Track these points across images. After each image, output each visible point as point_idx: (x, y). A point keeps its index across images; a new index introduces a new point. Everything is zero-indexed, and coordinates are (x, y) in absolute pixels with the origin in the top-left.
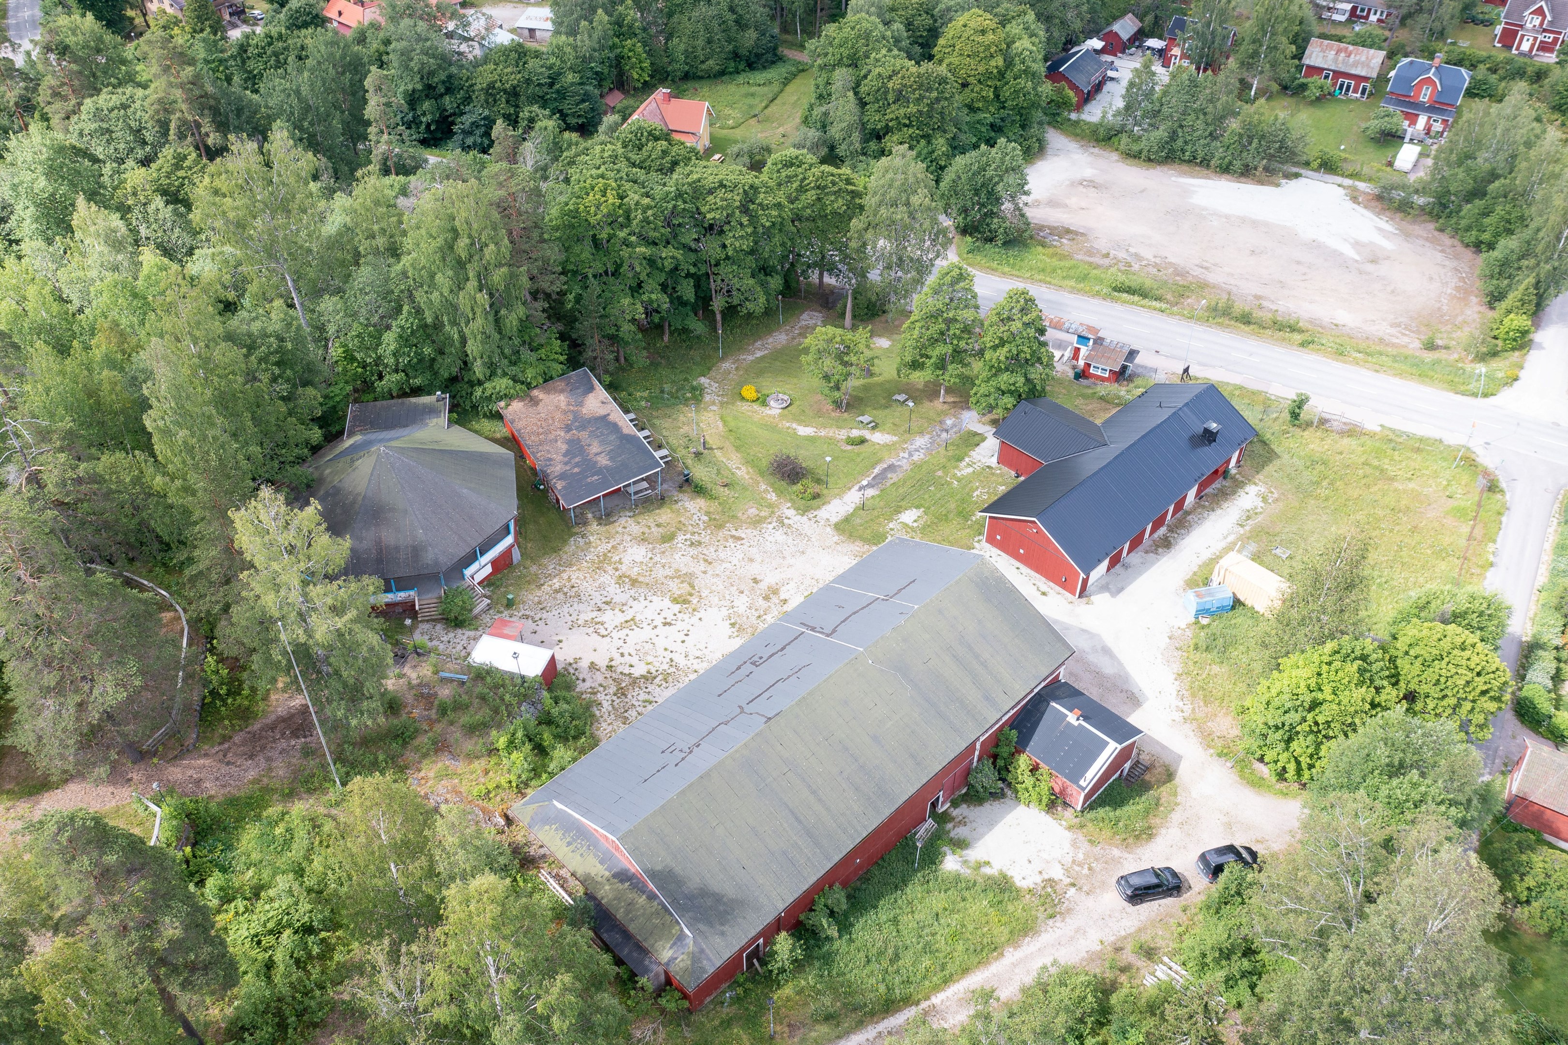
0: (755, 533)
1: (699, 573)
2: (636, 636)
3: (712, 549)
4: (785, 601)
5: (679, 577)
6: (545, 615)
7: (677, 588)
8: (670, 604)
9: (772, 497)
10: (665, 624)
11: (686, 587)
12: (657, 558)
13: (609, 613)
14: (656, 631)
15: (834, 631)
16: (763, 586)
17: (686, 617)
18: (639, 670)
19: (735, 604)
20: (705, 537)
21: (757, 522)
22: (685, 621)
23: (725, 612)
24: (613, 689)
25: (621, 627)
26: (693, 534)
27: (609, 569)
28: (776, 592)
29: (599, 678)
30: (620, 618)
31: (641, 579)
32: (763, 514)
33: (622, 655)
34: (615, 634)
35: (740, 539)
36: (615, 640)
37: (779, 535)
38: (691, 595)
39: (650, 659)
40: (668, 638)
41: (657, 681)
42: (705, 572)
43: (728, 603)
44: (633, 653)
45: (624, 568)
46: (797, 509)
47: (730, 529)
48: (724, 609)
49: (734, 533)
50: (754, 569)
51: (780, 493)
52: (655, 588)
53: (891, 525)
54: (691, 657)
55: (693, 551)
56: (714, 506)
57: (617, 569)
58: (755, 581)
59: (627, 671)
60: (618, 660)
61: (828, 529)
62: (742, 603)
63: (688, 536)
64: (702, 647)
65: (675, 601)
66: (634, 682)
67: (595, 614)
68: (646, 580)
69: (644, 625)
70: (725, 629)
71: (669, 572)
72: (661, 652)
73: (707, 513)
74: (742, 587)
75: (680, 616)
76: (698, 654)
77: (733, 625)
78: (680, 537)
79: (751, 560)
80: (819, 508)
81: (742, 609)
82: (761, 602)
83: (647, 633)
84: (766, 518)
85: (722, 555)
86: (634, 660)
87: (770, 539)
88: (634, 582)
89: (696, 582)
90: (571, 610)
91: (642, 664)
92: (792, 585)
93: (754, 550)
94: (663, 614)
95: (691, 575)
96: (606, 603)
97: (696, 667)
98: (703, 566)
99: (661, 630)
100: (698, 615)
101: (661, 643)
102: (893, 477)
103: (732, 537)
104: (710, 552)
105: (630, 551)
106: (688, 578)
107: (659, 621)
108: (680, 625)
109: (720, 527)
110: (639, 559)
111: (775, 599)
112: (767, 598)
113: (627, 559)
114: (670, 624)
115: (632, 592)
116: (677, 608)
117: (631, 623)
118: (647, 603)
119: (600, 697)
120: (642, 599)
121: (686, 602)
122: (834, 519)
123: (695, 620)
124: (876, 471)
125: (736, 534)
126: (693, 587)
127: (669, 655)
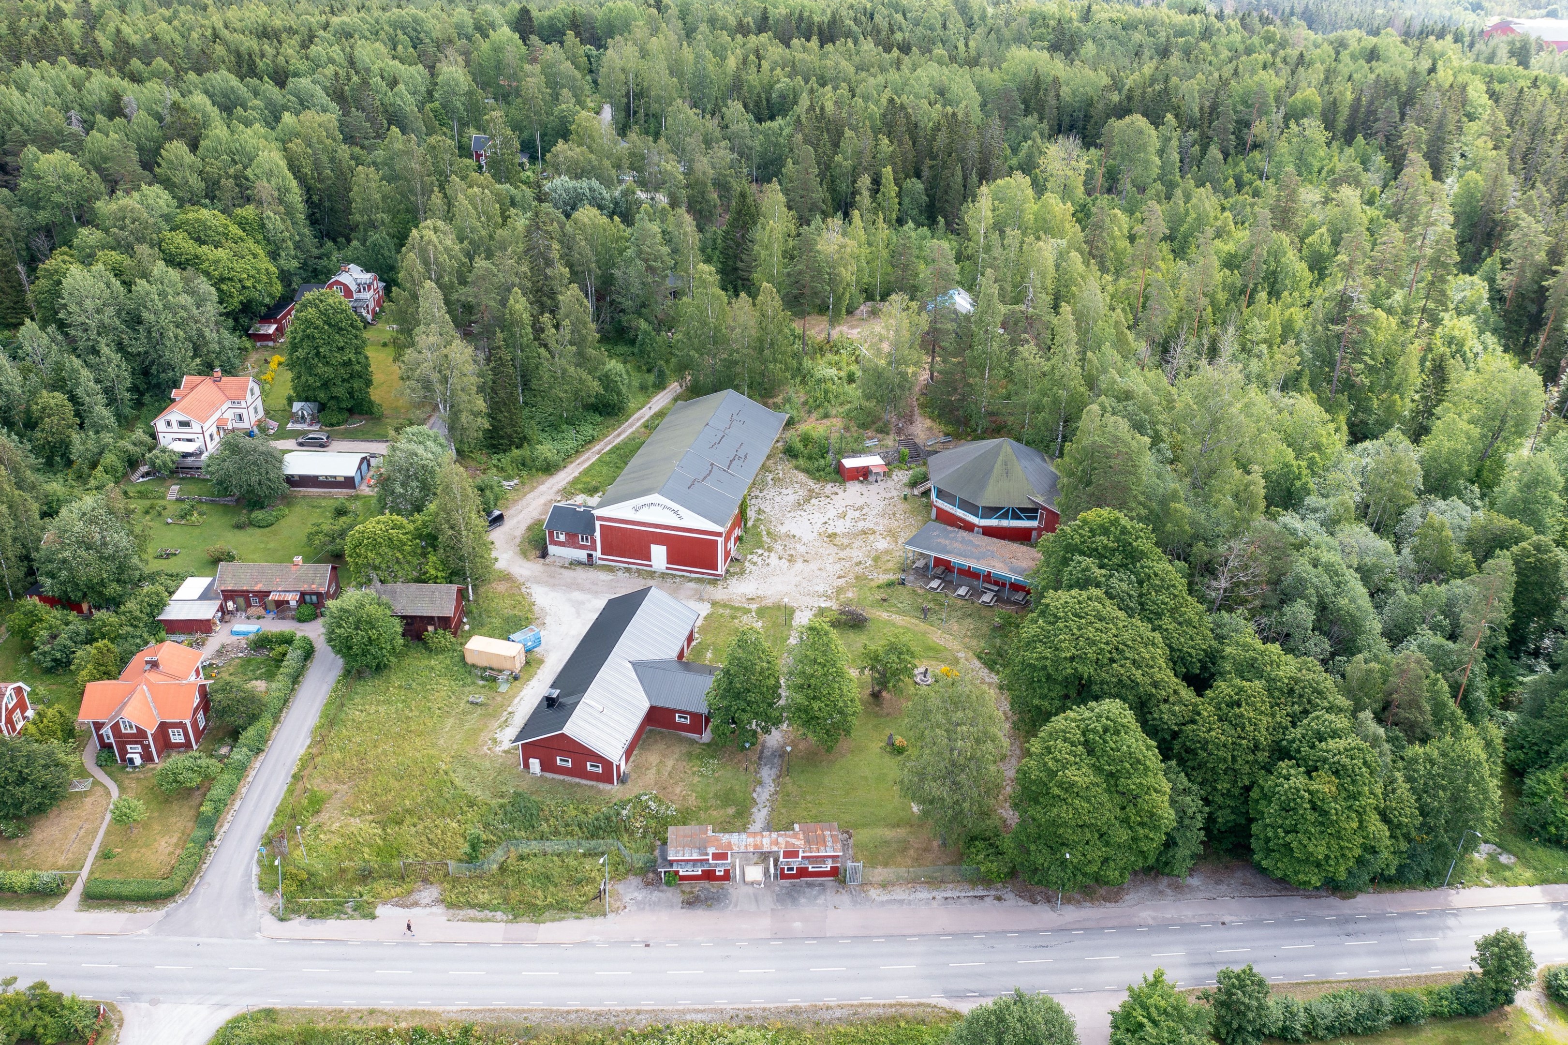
0: (835, 584)
1: (839, 552)
2: (833, 512)
3: (847, 565)
4: (780, 558)
5: (848, 546)
7: (841, 540)
8: (835, 531)
10: (826, 522)
11: (838, 543)
12: (869, 548)
27: (886, 533)
28: (790, 560)
29: (828, 491)
30: (849, 516)
31: (864, 536)
32: (842, 596)
33: (829, 503)
34: (844, 508)
35: (839, 577)
36: (840, 506)
37: (819, 589)
38: (831, 541)
39: (815, 507)
40: (818, 518)
41: (802, 501)
42: (837, 553)
43: (808, 545)
44: (825, 506)
47: (850, 580)
48: (807, 541)
49: (846, 579)
50: (813, 566)
52: (853, 536)
54: (798, 516)
55: (856, 560)
56: (874, 583)
57: (882, 534)
58: (806, 561)
59: (820, 499)
60: (829, 500)
61: (796, 605)
62: (801, 547)
63: (867, 564)
64: (798, 522)
65: (835, 534)
66: (811, 497)
67: (864, 512)
68: (861, 536)
69: (835, 518)
70: (796, 533)
71: (855, 545)
72: (814, 512)
73: (872, 578)
74: (809, 554)
75: (824, 529)
76: (797, 519)
77: (794, 536)
78: (870, 562)
81: (798, 545)
82: (791, 552)
83: (830, 515)
84: (838, 594)
85: (838, 565)
86: (821, 504)
87: (822, 585)
88: (865, 533)
89: (836, 547)
91: (816, 504)
92: (783, 568)
93: (824, 575)
94: (832, 526)
95: (843, 549)
96: (865, 519)
97: (791, 513)
98: (841, 556)
99: (825, 519)
100: (815, 533)
101: (818, 515)
103: (844, 577)
104: (846, 563)
106: (842, 547)
107: (831, 523)
108: (819, 525)
109: (857, 577)
111: (787, 556)
112: (791, 555)
114: (824, 523)
115: (860, 528)
116: (830, 532)
117: (842, 516)
118: (847, 527)
119: (818, 486)
120: (851, 528)
121: (829, 536)
122: (798, 612)
125: (844, 579)
126: (835, 545)
127: (809, 512)
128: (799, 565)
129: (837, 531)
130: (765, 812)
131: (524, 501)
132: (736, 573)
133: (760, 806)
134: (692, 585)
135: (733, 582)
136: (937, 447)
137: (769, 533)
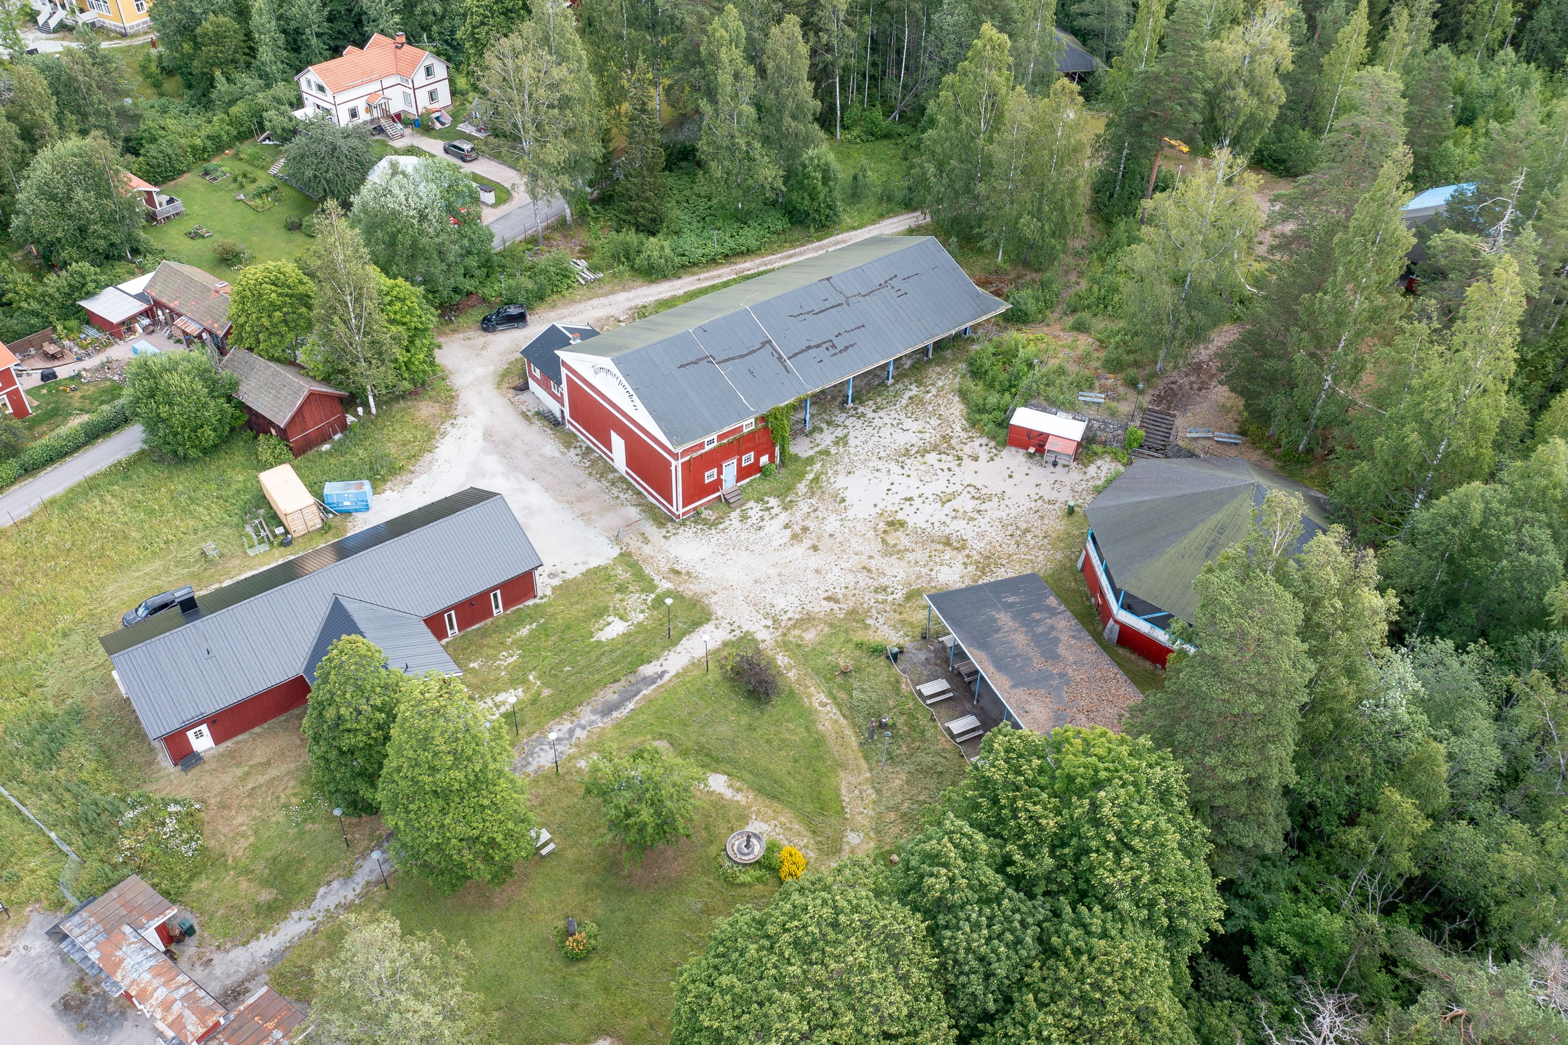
0: (809, 607)
1: (877, 556)
2: (939, 486)
3: (862, 584)
4: (787, 526)
5: (898, 552)
6: (1033, 505)
7: (900, 538)
8: (907, 519)
9: (782, 660)
10: (910, 499)
11: (891, 541)
12: (924, 571)
13: (969, 509)
14: (919, 492)
15: (764, 344)
16: (808, 543)
17: (890, 508)
18: (932, 458)
19: (839, 523)
20: (870, 599)
21: (806, 620)
22: (890, 503)
23: (850, 514)
24: (954, 442)
25: (954, 495)
26: (884, 602)
27: (977, 557)
28: (795, 537)
29: (968, 450)
30: (956, 503)
31: (940, 547)
32: (797, 632)
33: (949, 469)
34: (960, 488)
35: (828, 599)
36: (958, 483)
37: (781, 603)
38: (885, 532)
39: (923, 468)
40: (907, 486)
41: (915, 449)
42: (871, 557)
43: (847, 524)
44: (939, 472)
45: (961, 558)
46: (754, 640)
47: (839, 611)
48: (851, 517)
49: (835, 606)
50: (815, 561)
51: (771, 662)
52: (925, 538)
53: (641, 617)
54: (884, 471)
55: (884, 581)
56: (859, 636)
57: (968, 556)
58: (815, 548)
59: (944, 457)
60: (953, 465)
61: (720, 613)
62: (832, 523)
63: (890, 598)
64: (874, 481)
65: (902, 524)
66: (935, 448)
67: (983, 507)
68: (934, 546)
69: (931, 498)
70: (851, 497)
71: (910, 556)
72: (913, 474)
73: (867, 627)
74: (831, 540)
75: (896, 508)
76: (877, 474)
77: (843, 500)
78: (899, 596)
79: (817, 571)
80: (725, 644)
81: (832, 518)
82: (811, 524)
83: (929, 490)
84: (794, 626)
85: (850, 578)
86: (938, 466)
87: (792, 599)
88: (947, 542)
89: (880, 546)
90: (1007, 511)
91: (930, 462)
92: (775, 544)
93: (813, 584)
94: (913, 509)
95: (886, 554)
96: (972, 519)
97: (880, 463)
98: (873, 564)
99: (915, 494)
100: (877, 510)
101: (914, 482)
102: (610, 694)
103: (837, 601)
104: (864, 580)
105: (957, 578)
106: (890, 550)
107: (917, 502)
108: (896, 499)
109: (852, 612)
110: (945, 569)
111: (797, 529)
112: (805, 529)
113: (959, 569)
114: (907, 499)
115: (948, 531)
116: (900, 516)
117: (944, 499)
118: (932, 520)
119: (964, 435)
120: (937, 524)
121: (891, 524)
122: (709, 627)
123: (881, 505)
124: (631, 706)
125: (832, 604)
126: (884, 541)
127: (906, 471)
128: (800, 550)
129: (910, 521)
130: (305, 925)
131: (581, 306)
132: (705, 522)
133: (309, 913)
134: (633, 512)
135: (687, 534)
136: (1197, 448)
137: (816, 479)
